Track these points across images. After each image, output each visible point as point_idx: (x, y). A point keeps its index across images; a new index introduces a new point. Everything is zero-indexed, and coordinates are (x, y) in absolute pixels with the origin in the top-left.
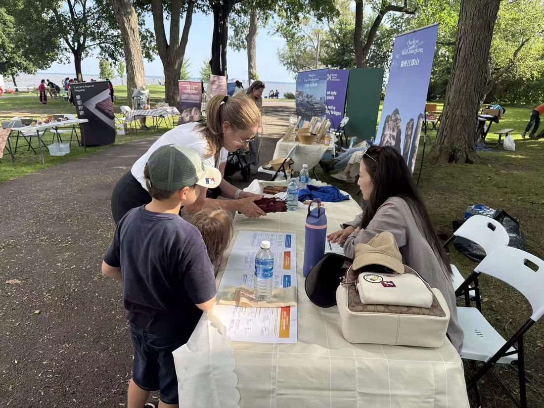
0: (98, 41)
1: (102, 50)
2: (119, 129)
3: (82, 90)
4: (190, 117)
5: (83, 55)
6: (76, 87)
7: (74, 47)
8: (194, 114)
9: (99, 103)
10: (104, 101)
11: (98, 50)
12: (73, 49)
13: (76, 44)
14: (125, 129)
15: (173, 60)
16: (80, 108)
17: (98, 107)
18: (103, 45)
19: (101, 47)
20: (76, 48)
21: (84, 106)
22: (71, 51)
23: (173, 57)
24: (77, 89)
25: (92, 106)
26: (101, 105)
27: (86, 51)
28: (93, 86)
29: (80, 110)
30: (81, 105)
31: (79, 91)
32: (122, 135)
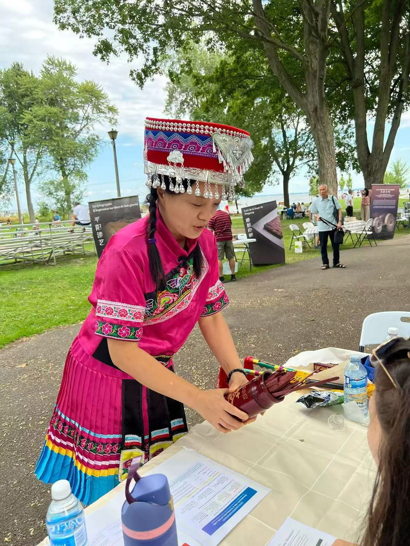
0: (305, 160)
1: (310, 168)
2: (297, 247)
3: (251, 213)
4: (383, 227)
5: (291, 175)
6: (247, 211)
7: (284, 168)
8: (388, 222)
9: (267, 224)
10: (272, 221)
11: (306, 168)
12: (282, 171)
13: (286, 166)
14: (303, 247)
15: (374, 168)
16: (249, 230)
17: (266, 228)
18: (311, 163)
19: (309, 165)
20: (285, 170)
21: (253, 229)
22: (281, 173)
23: (374, 166)
24: (247, 212)
25: (260, 227)
26: (269, 225)
27: (295, 171)
28: (262, 207)
29: (250, 232)
30: (250, 228)
31: (249, 214)
32: (300, 253)
